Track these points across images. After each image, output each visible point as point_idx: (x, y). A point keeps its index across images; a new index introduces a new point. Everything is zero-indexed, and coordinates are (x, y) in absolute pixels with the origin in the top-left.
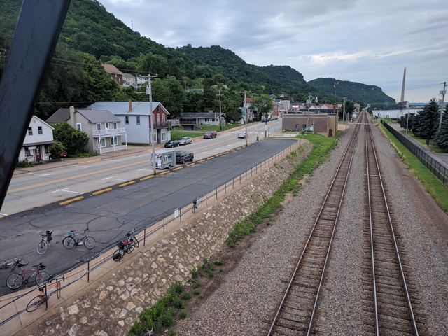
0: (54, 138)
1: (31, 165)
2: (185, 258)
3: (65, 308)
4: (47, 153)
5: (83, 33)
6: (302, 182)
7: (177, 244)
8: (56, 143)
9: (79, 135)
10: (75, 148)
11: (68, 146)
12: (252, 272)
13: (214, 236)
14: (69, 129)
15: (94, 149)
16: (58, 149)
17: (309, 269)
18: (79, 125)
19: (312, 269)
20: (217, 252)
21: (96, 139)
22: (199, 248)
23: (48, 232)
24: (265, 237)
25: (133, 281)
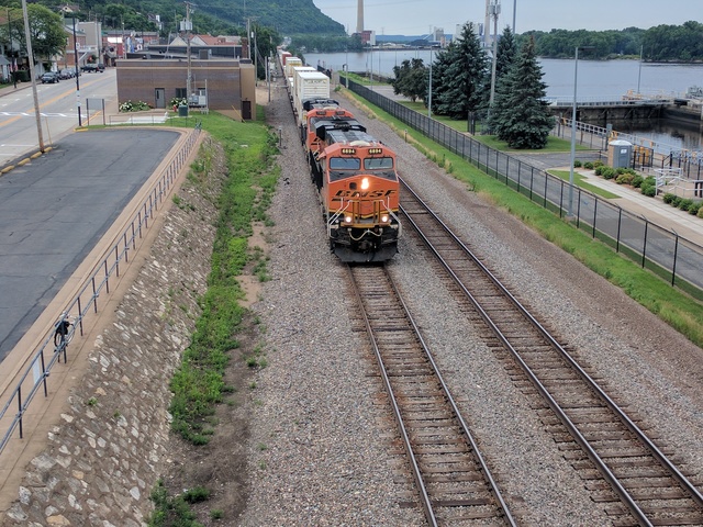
2: (110, 502)
6: (256, 241)
7: (73, 465)
12: (304, 499)
13: (142, 422)
17: (441, 459)
19: (448, 459)
20: (166, 465)
22: (126, 464)
24: (271, 400)
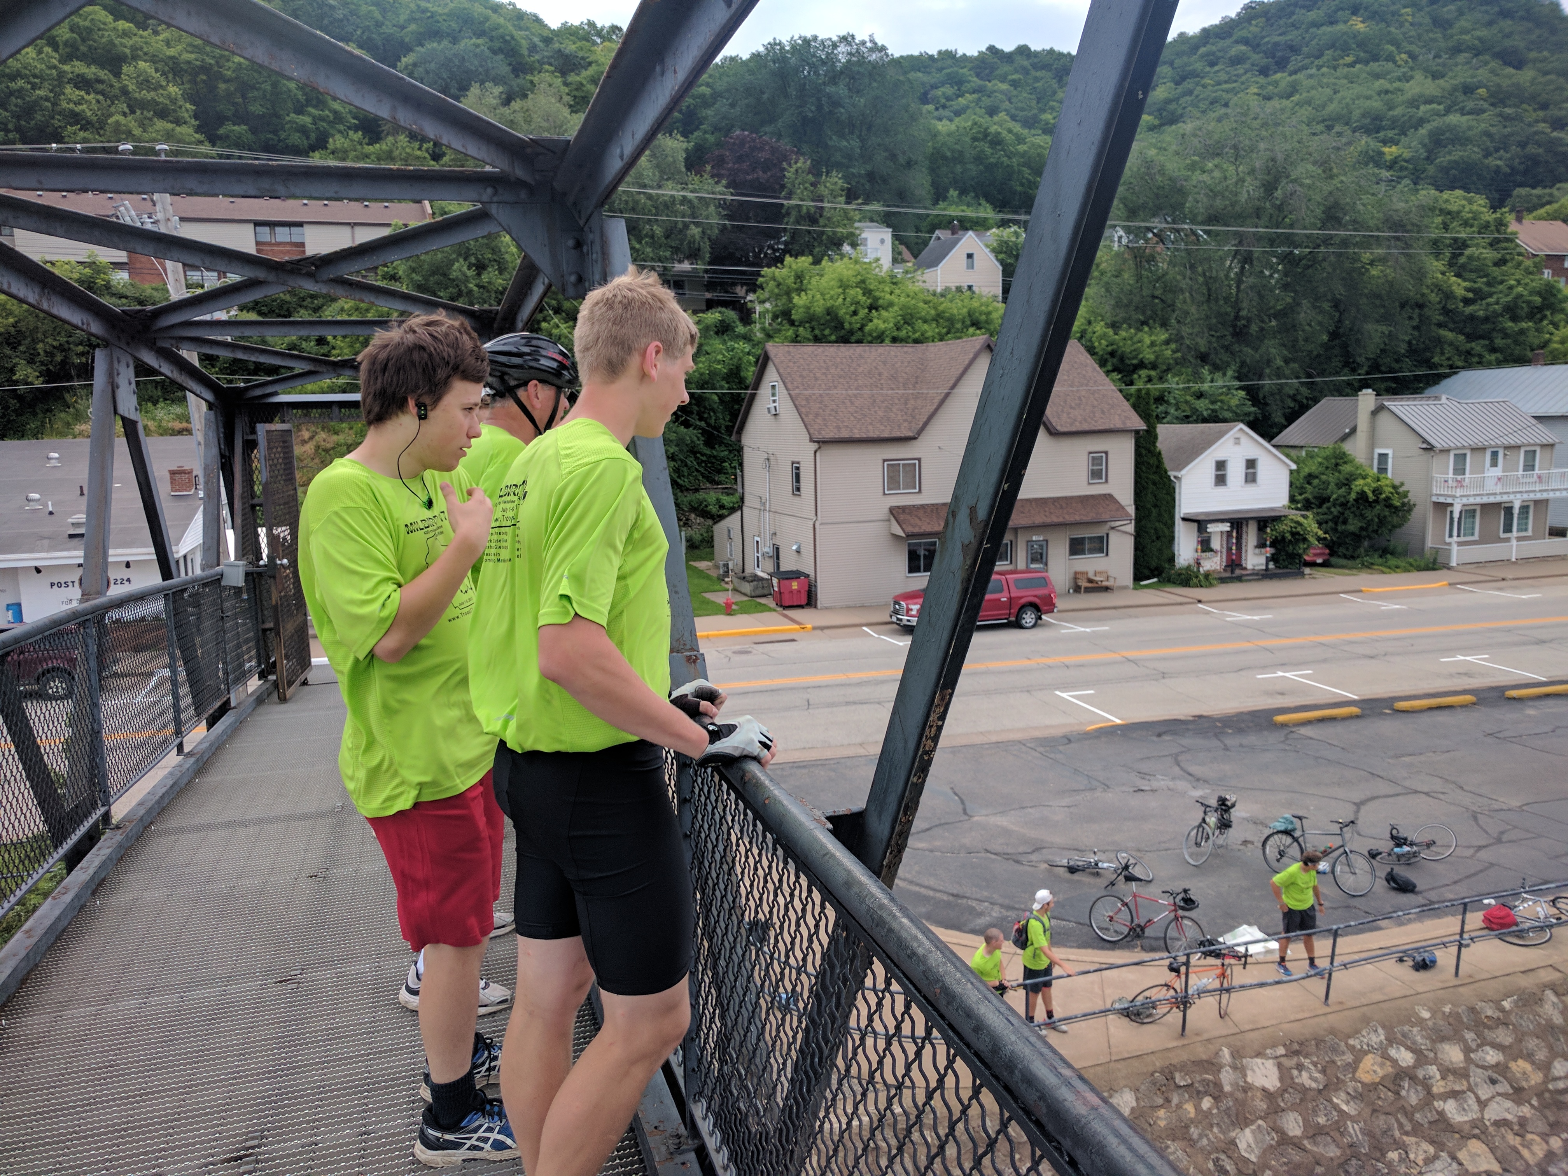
0: (1292, 499)
1: (1207, 580)
3: (1237, 1054)
4: (1261, 545)
5: (1454, 118)
8: (1296, 515)
9: (1377, 491)
10: (1357, 538)
11: (1335, 530)
14: (1347, 468)
15: (1429, 543)
16: (1299, 537)
18: (1383, 457)
21: (1442, 507)
23: (1222, 801)
25: (1501, 1069)
